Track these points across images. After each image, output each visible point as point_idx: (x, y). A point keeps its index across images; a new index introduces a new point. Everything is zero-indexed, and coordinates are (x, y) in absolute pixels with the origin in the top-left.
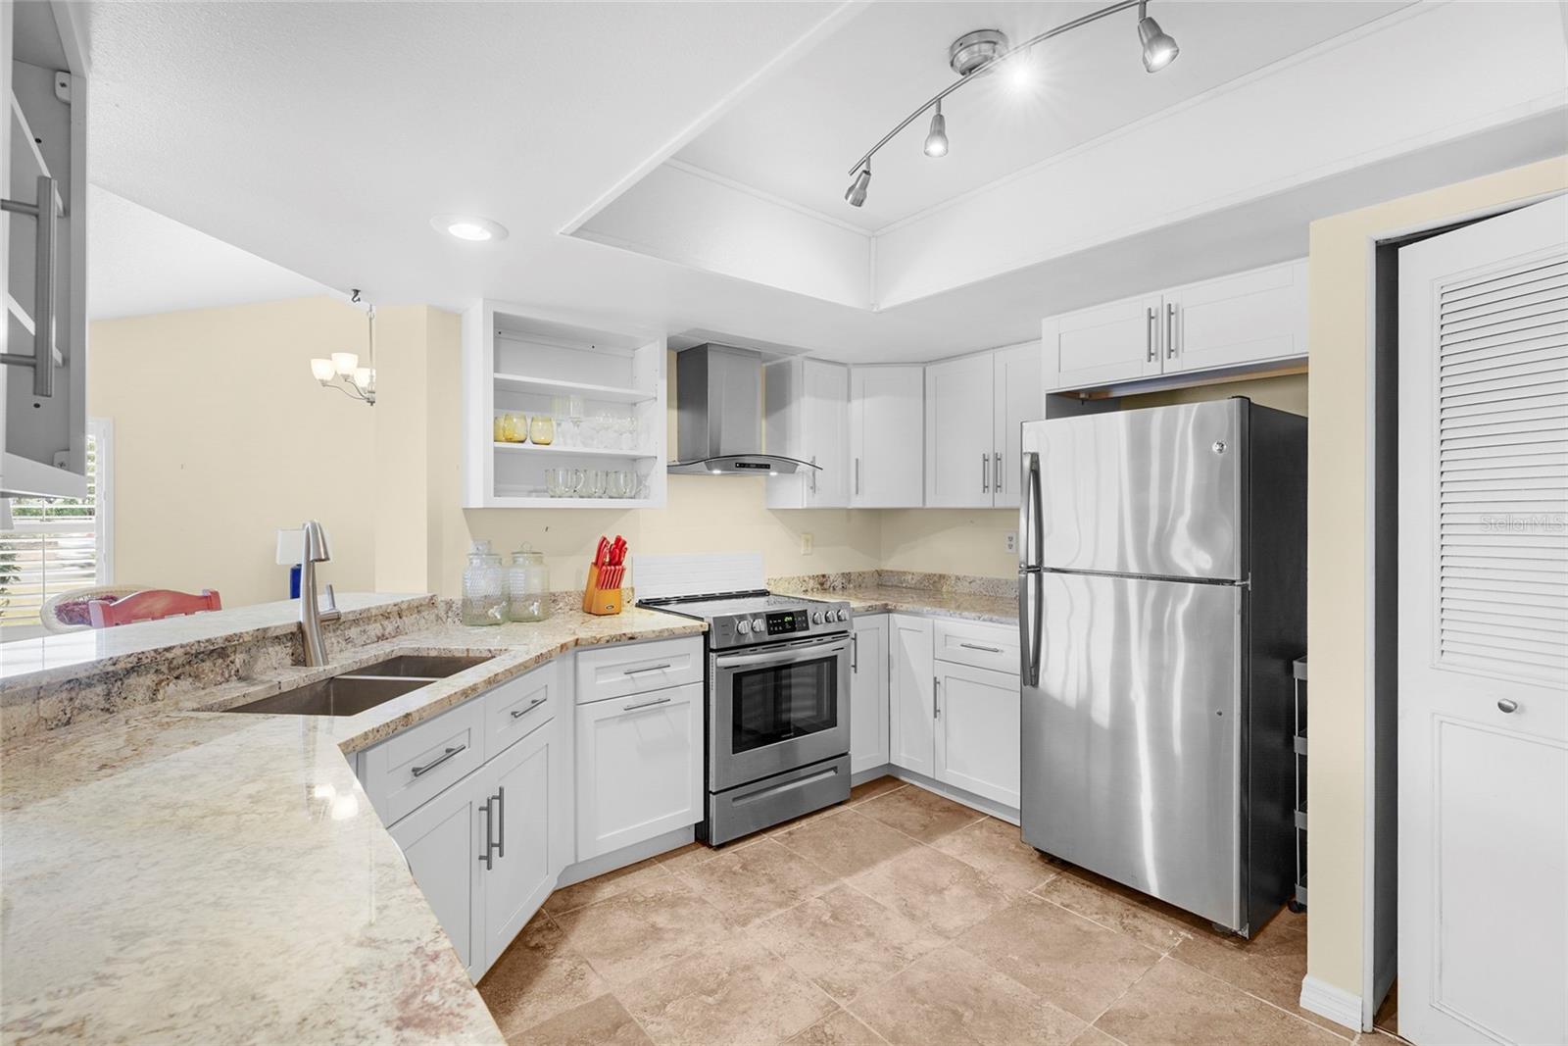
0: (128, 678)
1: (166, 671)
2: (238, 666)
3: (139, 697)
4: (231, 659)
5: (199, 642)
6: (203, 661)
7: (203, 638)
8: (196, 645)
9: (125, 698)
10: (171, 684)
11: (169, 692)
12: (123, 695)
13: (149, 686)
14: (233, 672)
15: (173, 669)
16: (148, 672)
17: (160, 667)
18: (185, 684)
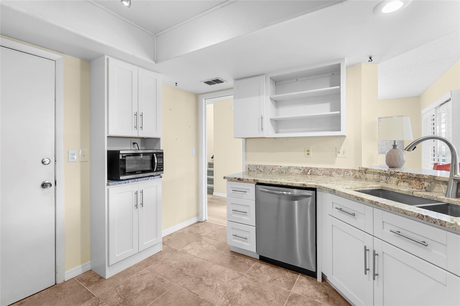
0: (391, 177)
1: (400, 178)
2: (426, 186)
3: (393, 183)
4: (422, 183)
5: (407, 173)
6: (412, 180)
7: (409, 172)
8: (406, 174)
9: (390, 181)
10: (402, 183)
11: (401, 185)
12: (390, 180)
13: (396, 181)
14: (423, 187)
15: (403, 179)
16: (396, 177)
17: (399, 177)
18: (406, 184)
